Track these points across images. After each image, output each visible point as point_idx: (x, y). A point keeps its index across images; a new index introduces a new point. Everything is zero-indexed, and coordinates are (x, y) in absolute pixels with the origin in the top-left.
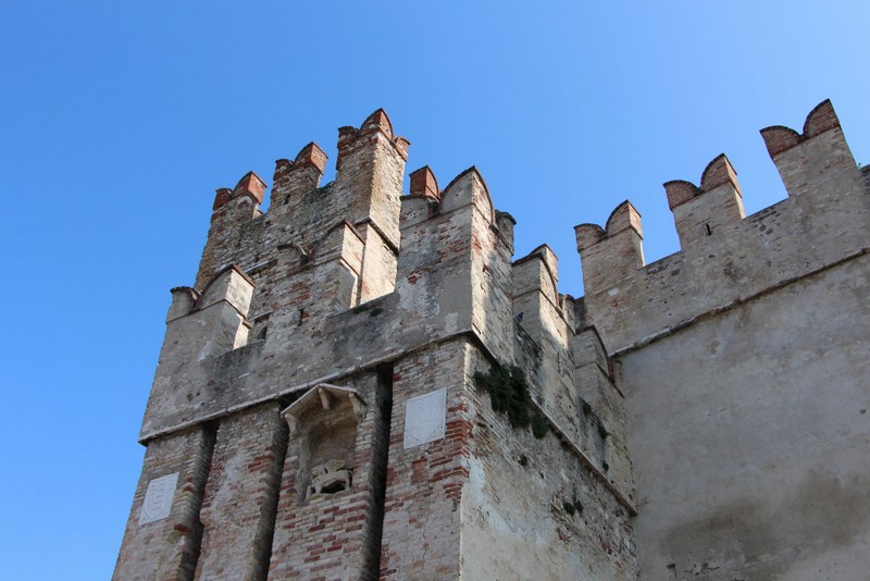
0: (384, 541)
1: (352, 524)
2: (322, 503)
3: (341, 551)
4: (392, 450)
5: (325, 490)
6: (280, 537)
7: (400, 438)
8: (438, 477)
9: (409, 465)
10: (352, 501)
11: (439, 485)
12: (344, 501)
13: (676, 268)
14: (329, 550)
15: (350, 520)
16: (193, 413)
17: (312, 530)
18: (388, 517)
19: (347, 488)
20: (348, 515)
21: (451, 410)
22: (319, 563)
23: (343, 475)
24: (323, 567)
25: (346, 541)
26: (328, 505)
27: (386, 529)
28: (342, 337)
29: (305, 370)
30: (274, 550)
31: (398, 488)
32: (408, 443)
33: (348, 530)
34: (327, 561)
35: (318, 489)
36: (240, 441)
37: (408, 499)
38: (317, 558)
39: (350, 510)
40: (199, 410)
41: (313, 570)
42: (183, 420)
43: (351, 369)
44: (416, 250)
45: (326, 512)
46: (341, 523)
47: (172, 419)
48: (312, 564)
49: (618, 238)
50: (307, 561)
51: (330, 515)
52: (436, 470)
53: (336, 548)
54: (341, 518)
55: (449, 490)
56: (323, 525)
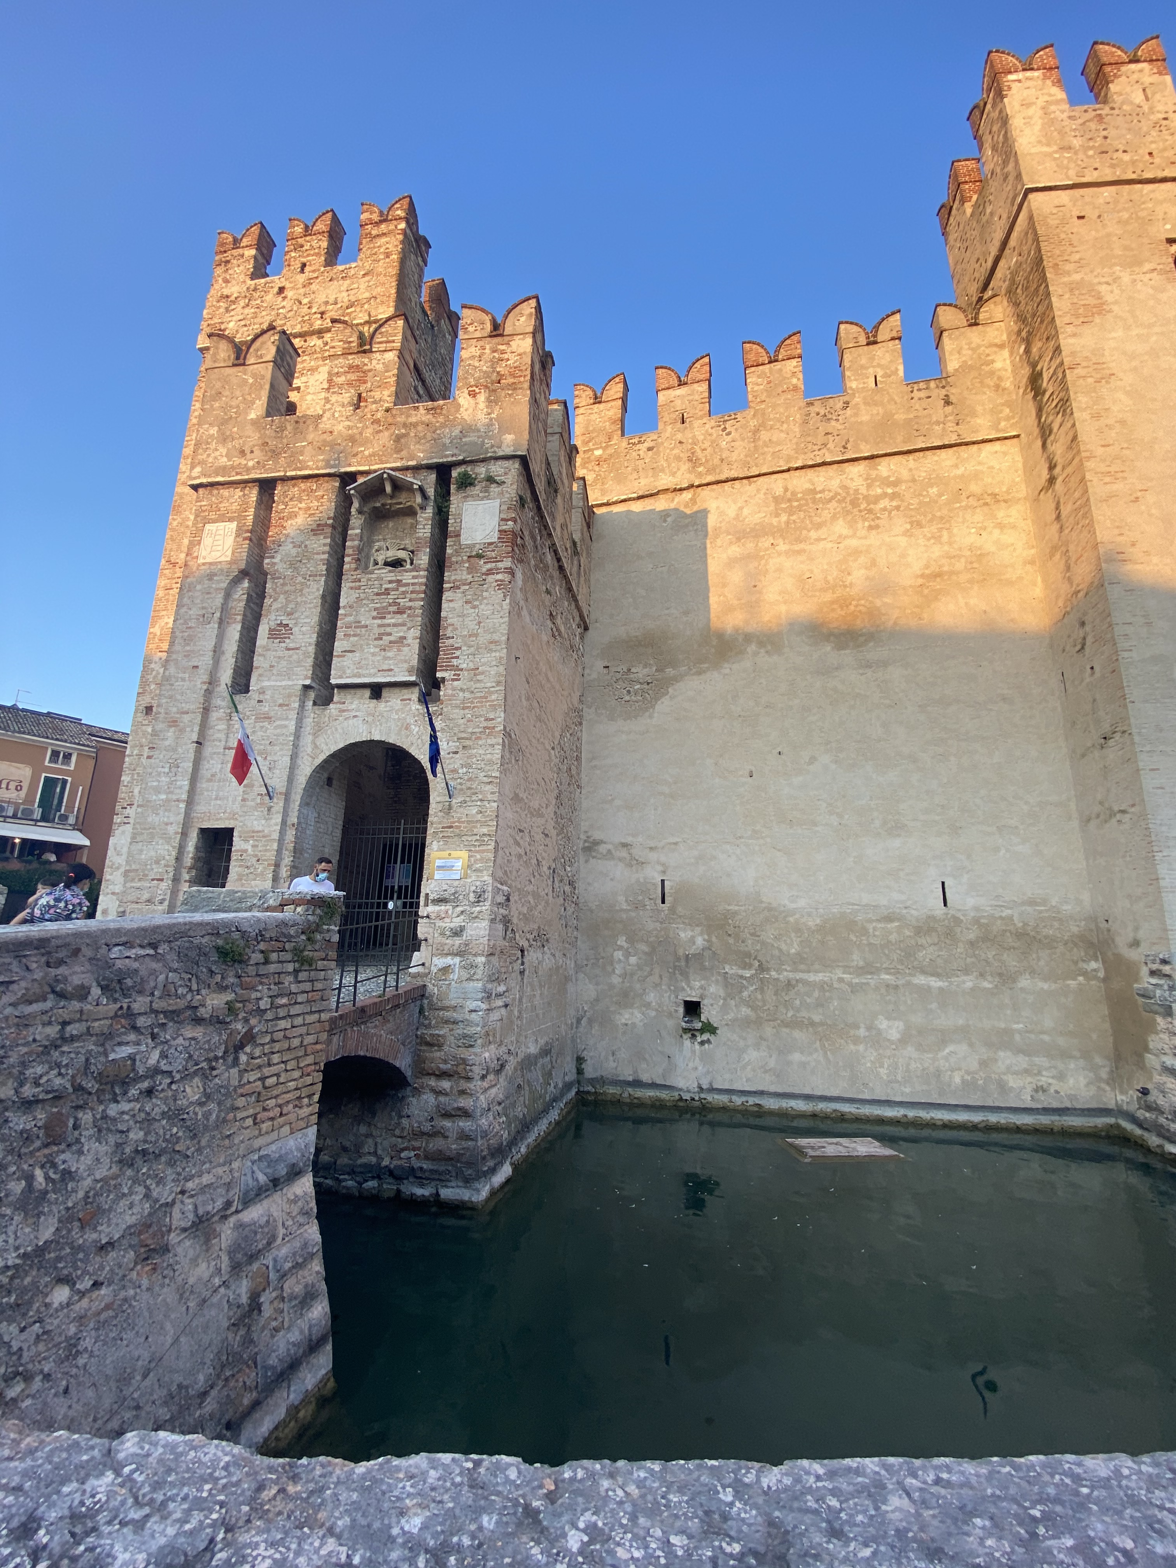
0: (443, 614)
1: (414, 596)
2: (387, 574)
3: (405, 616)
4: (449, 542)
5: (387, 564)
6: (347, 595)
7: (458, 533)
8: (490, 572)
9: (465, 558)
10: (414, 577)
11: (491, 578)
12: (407, 577)
13: (651, 444)
14: (394, 613)
15: (412, 592)
16: (248, 470)
17: (378, 594)
18: (446, 596)
19: (408, 566)
20: (411, 588)
21: (502, 520)
22: (386, 621)
23: (402, 554)
24: (389, 625)
25: (410, 608)
26: (392, 576)
27: (444, 605)
28: (403, 431)
29: (366, 453)
30: (341, 605)
31: (455, 574)
32: (465, 539)
33: (410, 600)
34: (393, 621)
35: (381, 562)
36: (300, 505)
37: (464, 585)
38: (384, 618)
39: (413, 584)
40: (253, 467)
41: (380, 626)
42: (237, 474)
43: (412, 463)
44: (477, 364)
45: (390, 582)
46: (404, 593)
47: (223, 470)
48: (379, 621)
49: (609, 405)
50: (374, 618)
51: (394, 585)
52: (489, 566)
53: (400, 612)
54: (403, 589)
55: (500, 584)
56: (387, 592)
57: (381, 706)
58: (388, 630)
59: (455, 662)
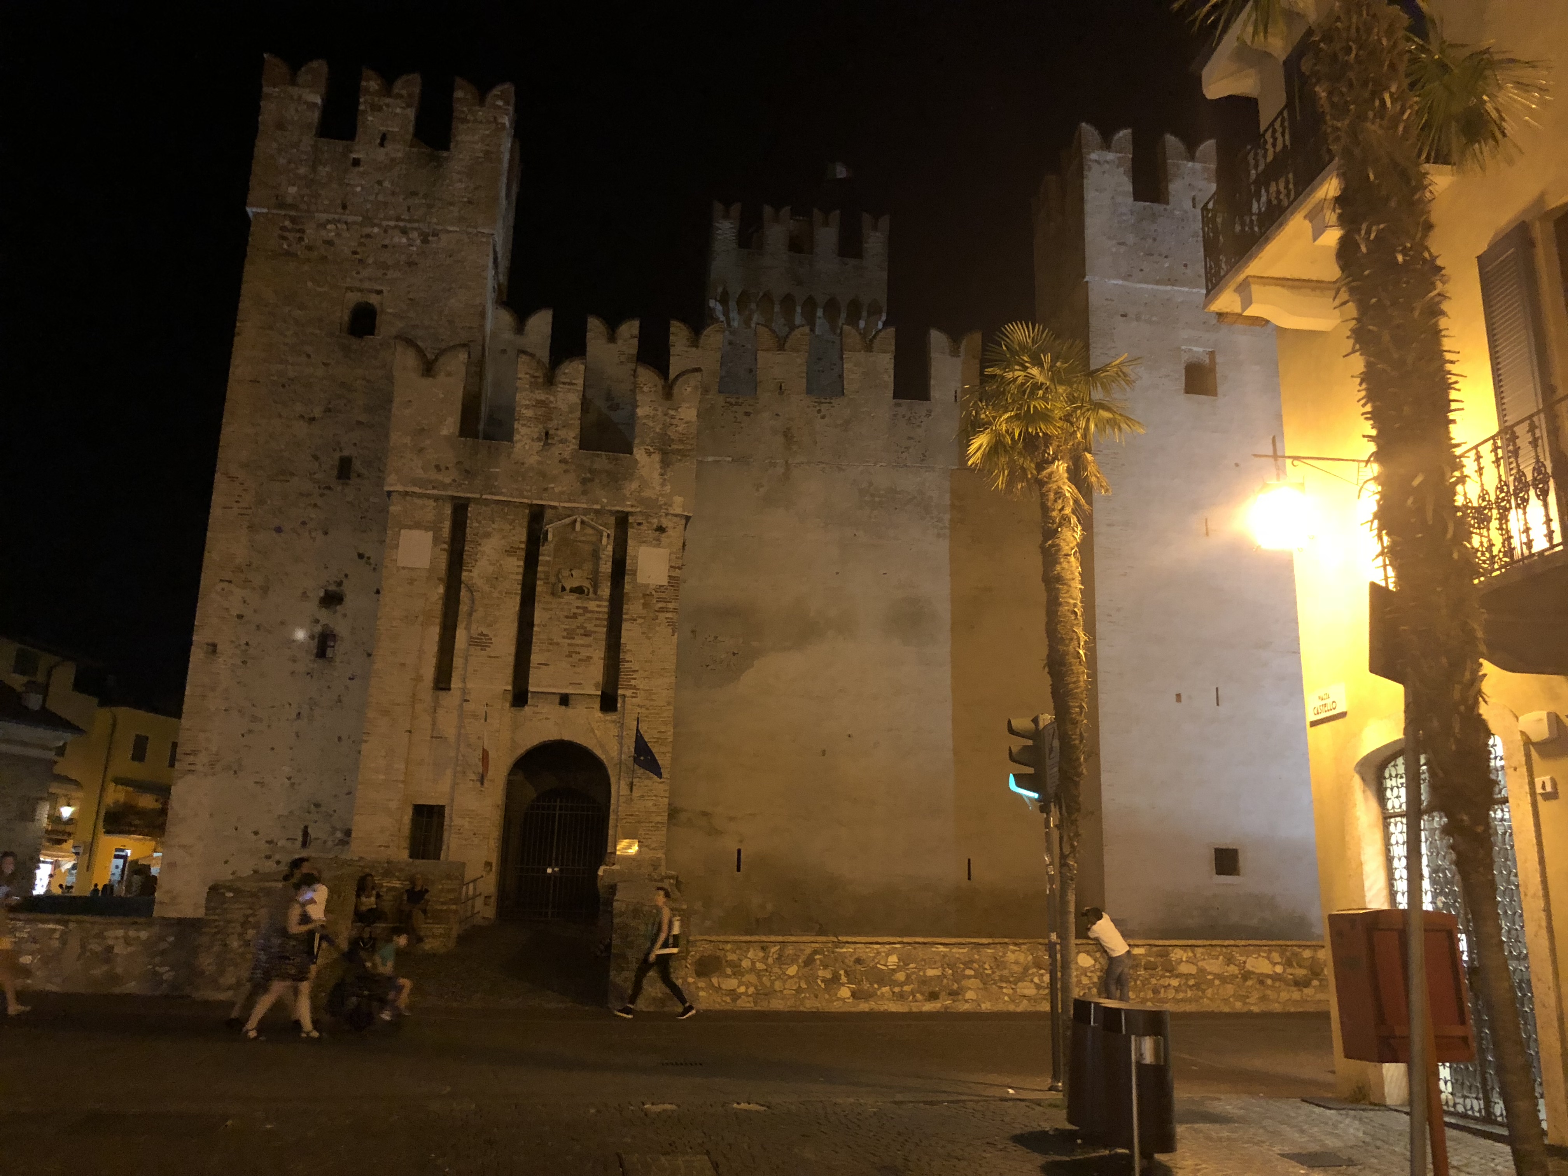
0: (622, 640)
1: (598, 622)
2: (574, 600)
3: (592, 638)
4: (627, 579)
5: (573, 590)
6: (539, 616)
7: (634, 573)
8: (662, 610)
9: (641, 595)
10: (599, 606)
11: (662, 616)
12: (592, 605)
14: (581, 635)
15: (597, 619)
16: (445, 487)
17: (567, 617)
18: (625, 626)
19: (592, 595)
20: (596, 615)
21: (671, 567)
22: (573, 641)
23: (585, 583)
24: (577, 645)
25: (595, 632)
26: (579, 603)
27: (623, 633)
28: (589, 475)
29: (557, 490)
30: (537, 621)
31: (632, 608)
32: (641, 579)
33: (596, 626)
34: (580, 642)
35: (568, 589)
36: (493, 526)
37: (640, 617)
38: (574, 638)
39: (597, 612)
40: (450, 485)
41: (569, 645)
42: (434, 488)
43: (597, 507)
44: (651, 424)
45: (578, 608)
46: (590, 619)
47: (419, 482)
48: (569, 641)
50: (564, 638)
51: (581, 611)
52: (660, 605)
53: (586, 635)
54: (589, 615)
55: (671, 623)
56: (575, 616)
57: (569, 712)
58: (577, 649)
59: (633, 682)
